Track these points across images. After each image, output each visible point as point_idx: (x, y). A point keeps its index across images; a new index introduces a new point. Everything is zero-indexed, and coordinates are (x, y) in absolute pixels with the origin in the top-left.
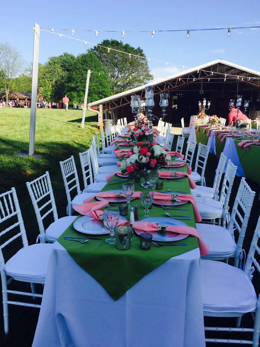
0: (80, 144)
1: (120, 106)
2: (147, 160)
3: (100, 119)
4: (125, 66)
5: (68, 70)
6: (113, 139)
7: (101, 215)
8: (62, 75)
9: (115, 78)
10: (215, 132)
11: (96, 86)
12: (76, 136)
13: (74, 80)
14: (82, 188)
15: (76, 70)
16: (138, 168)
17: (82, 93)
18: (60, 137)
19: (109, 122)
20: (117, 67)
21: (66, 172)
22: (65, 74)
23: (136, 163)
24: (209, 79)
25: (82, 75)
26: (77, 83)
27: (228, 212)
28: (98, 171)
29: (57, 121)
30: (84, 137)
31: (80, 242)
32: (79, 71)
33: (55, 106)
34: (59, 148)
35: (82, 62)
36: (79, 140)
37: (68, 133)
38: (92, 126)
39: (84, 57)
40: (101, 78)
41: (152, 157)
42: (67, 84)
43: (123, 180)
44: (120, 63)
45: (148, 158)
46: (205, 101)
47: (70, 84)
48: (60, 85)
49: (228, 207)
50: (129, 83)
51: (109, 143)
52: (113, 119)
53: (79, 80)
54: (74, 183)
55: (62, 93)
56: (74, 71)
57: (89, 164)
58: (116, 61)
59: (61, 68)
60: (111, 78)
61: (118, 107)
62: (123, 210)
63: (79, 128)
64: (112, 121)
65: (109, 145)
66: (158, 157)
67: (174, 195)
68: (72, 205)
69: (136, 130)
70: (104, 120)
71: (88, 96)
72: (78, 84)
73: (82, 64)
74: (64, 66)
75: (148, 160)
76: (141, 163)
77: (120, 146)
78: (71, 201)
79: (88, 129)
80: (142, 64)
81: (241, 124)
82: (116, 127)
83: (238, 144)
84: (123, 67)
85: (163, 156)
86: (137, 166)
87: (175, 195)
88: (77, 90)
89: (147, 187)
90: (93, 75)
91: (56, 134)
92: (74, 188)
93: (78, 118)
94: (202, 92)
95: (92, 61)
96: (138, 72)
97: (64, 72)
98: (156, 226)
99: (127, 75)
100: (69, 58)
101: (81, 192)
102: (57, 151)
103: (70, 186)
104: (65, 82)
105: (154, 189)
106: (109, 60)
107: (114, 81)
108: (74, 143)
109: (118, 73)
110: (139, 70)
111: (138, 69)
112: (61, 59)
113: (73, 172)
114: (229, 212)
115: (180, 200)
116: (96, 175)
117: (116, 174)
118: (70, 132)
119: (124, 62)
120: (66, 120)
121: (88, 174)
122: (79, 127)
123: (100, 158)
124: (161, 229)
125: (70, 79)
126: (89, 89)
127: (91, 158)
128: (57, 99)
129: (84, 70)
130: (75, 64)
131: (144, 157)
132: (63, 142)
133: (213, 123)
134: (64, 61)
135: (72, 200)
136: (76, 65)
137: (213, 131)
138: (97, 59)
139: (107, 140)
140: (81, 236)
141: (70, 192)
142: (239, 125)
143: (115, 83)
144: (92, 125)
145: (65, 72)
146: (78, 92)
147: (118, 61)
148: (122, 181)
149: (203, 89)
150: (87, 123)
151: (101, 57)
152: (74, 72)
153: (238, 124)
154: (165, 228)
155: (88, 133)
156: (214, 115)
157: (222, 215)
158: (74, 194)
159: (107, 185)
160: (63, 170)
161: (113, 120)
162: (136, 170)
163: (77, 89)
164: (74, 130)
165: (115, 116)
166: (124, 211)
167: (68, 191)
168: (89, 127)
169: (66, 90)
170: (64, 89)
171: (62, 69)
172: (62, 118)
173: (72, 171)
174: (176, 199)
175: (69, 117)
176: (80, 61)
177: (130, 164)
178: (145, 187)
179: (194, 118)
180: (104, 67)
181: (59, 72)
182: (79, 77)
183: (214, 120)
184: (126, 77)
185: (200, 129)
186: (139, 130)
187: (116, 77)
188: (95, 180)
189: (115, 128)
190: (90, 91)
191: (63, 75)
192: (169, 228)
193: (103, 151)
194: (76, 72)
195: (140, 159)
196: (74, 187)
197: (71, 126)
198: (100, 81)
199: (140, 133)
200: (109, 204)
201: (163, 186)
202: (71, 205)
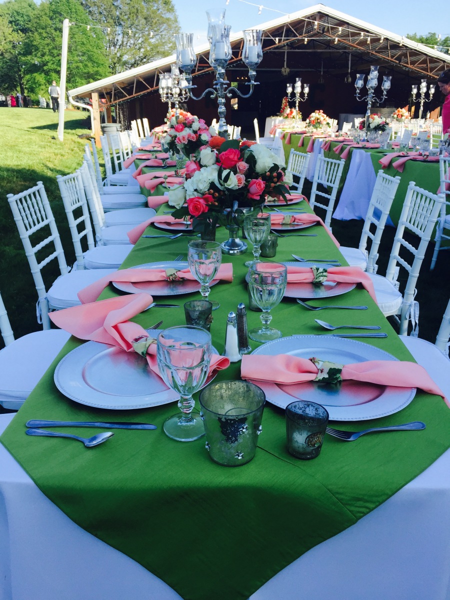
0: (59, 170)
1: (134, 95)
2: (239, 180)
3: (96, 124)
4: (136, 22)
5: (24, 31)
6: (126, 157)
7: (136, 340)
8: (12, 40)
9: (118, 47)
10: (323, 143)
11: (81, 62)
12: (48, 155)
13: (37, 49)
14: (71, 259)
15: (40, 31)
16: (216, 204)
17: (54, 75)
18: (14, 157)
19: (113, 127)
20: (120, 24)
21: (26, 222)
22: (18, 38)
23: (212, 191)
24: (306, 39)
25: (54, 40)
26: (43, 55)
27: (415, 300)
28: (104, 220)
29: (7, 128)
30: (66, 157)
31: (83, 443)
32: (46, 32)
33: (3, 101)
34: (13, 178)
35: (51, 14)
36: (56, 162)
37: (31, 149)
38: (81, 137)
39: (53, 3)
40: (91, 45)
41: (251, 173)
42: (23, 58)
43: (173, 237)
44: (126, 17)
45: (243, 177)
46: (298, 84)
47: (29, 57)
48: (10, 60)
49: (415, 291)
50: (145, 58)
51: (120, 164)
52: (120, 122)
53: (46, 50)
54: (51, 247)
55: (15, 77)
56: (37, 31)
57: (82, 202)
58: (118, 13)
59: (10, 25)
60: (110, 47)
61: (128, 97)
62: (199, 318)
63: (53, 141)
64: (119, 128)
65: (120, 169)
66: (266, 172)
67: (318, 269)
68: (48, 301)
69: (182, 130)
70: (103, 125)
71: (67, 82)
72: (47, 58)
73: (51, 19)
74: (15, 22)
75: (243, 182)
76: (224, 191)
77: (146, 166)
78: (47, 292)
79: (73, 143)
80: (168, 19)
81: (376, 125)
82: (130, 133)
83: (381, 160)
84: (132, 25)
85: (280, 170)
86: (214, 197)
87: (321, 270)
88: (44, 70)
89: (235, 251)
90: (74, 40)
91: (6, 151)
92: (52, 261)
93: (50, 123)
94: (285, 71)
95: (71, 12)
96: (162, 35)
97: (16, 35)
98: (311, 366)
99: (140, 41)
100: (25, 6)
101: (69, 268)
102: (9, 184)
103: (40, 256)
104: (20, 54)
105: (257, 255)
106: (104, 11)
107: (116, 54)
108: (45, 168)
109: (123, 37)
110: (163, 33)
111: (161, 30)
112: (8, 9)
113: (45, 222)
114: (416, 302)
115: (334, 281)
116: (102, 230)
117: (152, 224)
118: (35, 148)
119: (133, 16)
120: (26, 126)
121: (81, 227)
122: (54, 138)
123: (105, 194)
124: (327, 376)
125: (29, 49)
126: (68, 68)
127: (87, 189)
128: (7, 88)
129: (56, 29)
130: (38, 17)
131: (232, 173)
132: (23, 167)
133: (317, 125)
134: (15, 12)
135: (47, 290)
136: (40, 20)
137: (319, 140)
138: (81, 8)
139: (115, 159)
140: (83, 418)
141: (41, 270)
142: (372, 126)
143: (118, 57)
144: (80, 134)
145: (18, 33)
146: (47, 73)
147: (121, 14)
148: (170, 240)
149: (287, 66)
150: (69, 131)
151: (89, 4)
152: (36, 34)
153: (370, 125)
154: (339, 371)
155: (72, 150)
156: (318, 111)
157: (401, 310)
158: (51, 274)
159: (134, 251)
160: (17, 217)
161: (120, 125)
162: (211, 208)
163: (45, 68)
164: (43, 143)
165: (124, 117)
166: (201, 322)
167: (36, 268)
168: (74, 139)
169: (23, 70)
170: (18, 68)
171: (12, 29)
172: (17, 122)
173: (43, 220)
174: (325, 278)
175: (32, 121)
176: (48, 12)
177: (195, 193)
178: (231, 252)
179: (273, 122)
180: (95, 24)
181: (6, 34)
182: (48, 45)
183: (319, 121)
184: (137, 47)
185: (292, 137)
186: (186, 129)
187: (120, 46)
188: (97, 239)
189: (129, 136)
190: (71, 71)
191: (15, 39)
192: (351, 370)
193: (108, 181)
194: (40, 34)
195: (223, 178)
196: (51, 257)
197: (37, 136)
198: (89, 51)
199: (189, 135)
200: (154, 301)
201: (278, 249)
202: (45, 302)
